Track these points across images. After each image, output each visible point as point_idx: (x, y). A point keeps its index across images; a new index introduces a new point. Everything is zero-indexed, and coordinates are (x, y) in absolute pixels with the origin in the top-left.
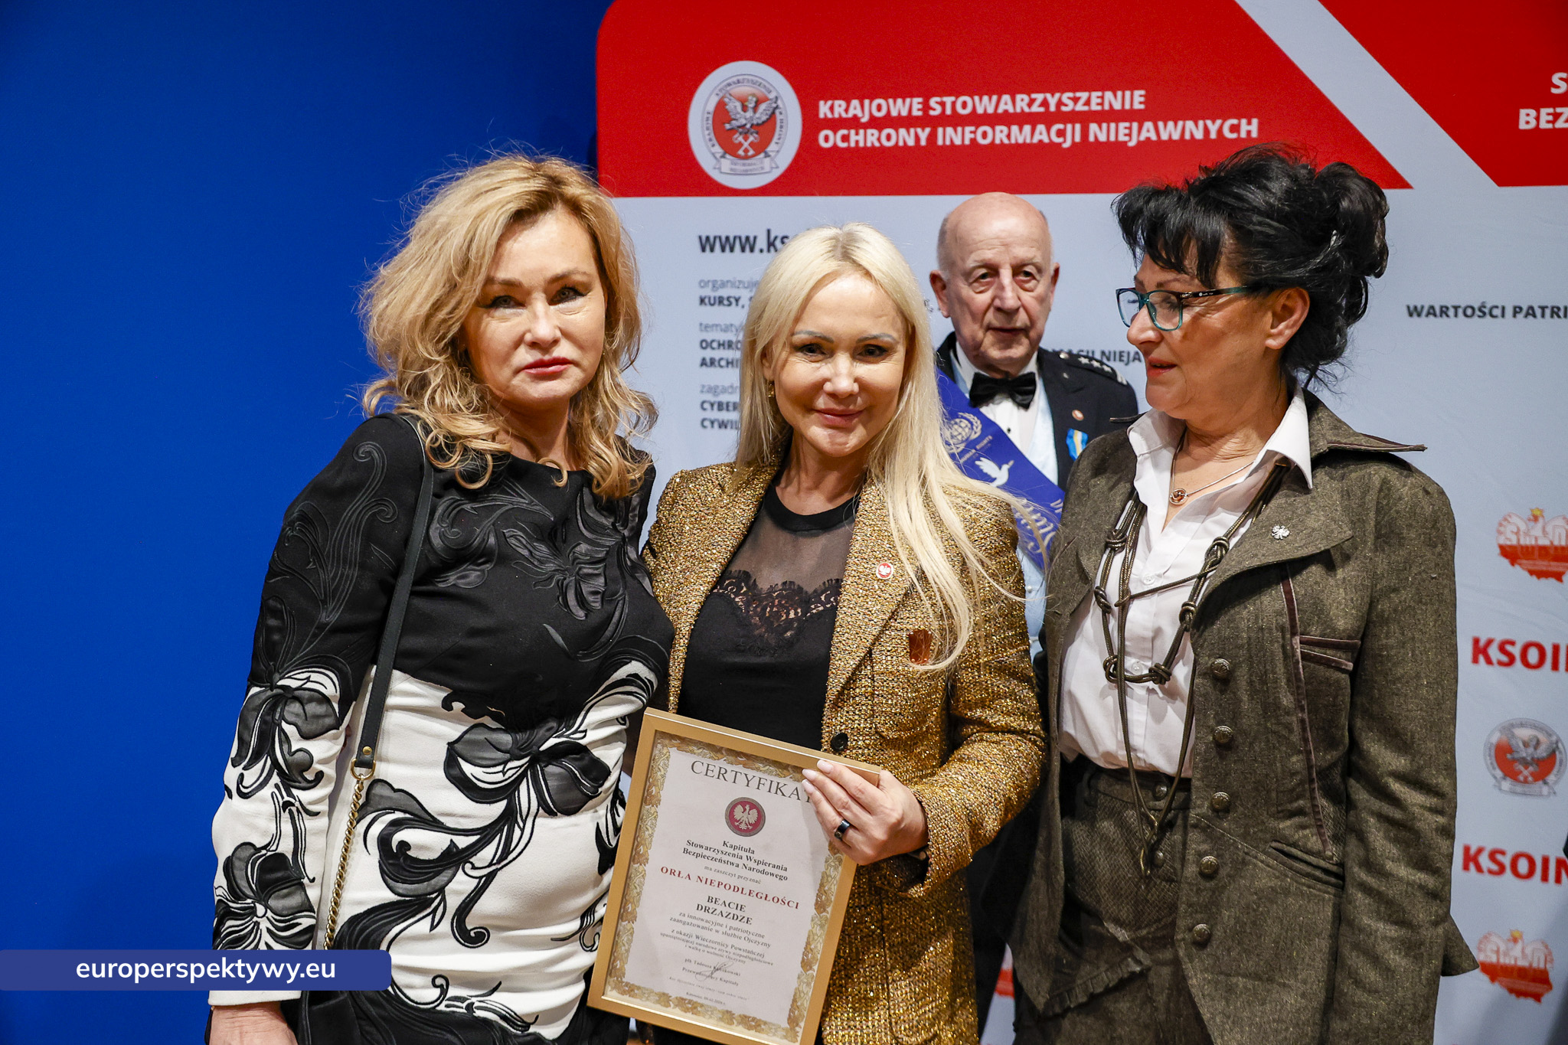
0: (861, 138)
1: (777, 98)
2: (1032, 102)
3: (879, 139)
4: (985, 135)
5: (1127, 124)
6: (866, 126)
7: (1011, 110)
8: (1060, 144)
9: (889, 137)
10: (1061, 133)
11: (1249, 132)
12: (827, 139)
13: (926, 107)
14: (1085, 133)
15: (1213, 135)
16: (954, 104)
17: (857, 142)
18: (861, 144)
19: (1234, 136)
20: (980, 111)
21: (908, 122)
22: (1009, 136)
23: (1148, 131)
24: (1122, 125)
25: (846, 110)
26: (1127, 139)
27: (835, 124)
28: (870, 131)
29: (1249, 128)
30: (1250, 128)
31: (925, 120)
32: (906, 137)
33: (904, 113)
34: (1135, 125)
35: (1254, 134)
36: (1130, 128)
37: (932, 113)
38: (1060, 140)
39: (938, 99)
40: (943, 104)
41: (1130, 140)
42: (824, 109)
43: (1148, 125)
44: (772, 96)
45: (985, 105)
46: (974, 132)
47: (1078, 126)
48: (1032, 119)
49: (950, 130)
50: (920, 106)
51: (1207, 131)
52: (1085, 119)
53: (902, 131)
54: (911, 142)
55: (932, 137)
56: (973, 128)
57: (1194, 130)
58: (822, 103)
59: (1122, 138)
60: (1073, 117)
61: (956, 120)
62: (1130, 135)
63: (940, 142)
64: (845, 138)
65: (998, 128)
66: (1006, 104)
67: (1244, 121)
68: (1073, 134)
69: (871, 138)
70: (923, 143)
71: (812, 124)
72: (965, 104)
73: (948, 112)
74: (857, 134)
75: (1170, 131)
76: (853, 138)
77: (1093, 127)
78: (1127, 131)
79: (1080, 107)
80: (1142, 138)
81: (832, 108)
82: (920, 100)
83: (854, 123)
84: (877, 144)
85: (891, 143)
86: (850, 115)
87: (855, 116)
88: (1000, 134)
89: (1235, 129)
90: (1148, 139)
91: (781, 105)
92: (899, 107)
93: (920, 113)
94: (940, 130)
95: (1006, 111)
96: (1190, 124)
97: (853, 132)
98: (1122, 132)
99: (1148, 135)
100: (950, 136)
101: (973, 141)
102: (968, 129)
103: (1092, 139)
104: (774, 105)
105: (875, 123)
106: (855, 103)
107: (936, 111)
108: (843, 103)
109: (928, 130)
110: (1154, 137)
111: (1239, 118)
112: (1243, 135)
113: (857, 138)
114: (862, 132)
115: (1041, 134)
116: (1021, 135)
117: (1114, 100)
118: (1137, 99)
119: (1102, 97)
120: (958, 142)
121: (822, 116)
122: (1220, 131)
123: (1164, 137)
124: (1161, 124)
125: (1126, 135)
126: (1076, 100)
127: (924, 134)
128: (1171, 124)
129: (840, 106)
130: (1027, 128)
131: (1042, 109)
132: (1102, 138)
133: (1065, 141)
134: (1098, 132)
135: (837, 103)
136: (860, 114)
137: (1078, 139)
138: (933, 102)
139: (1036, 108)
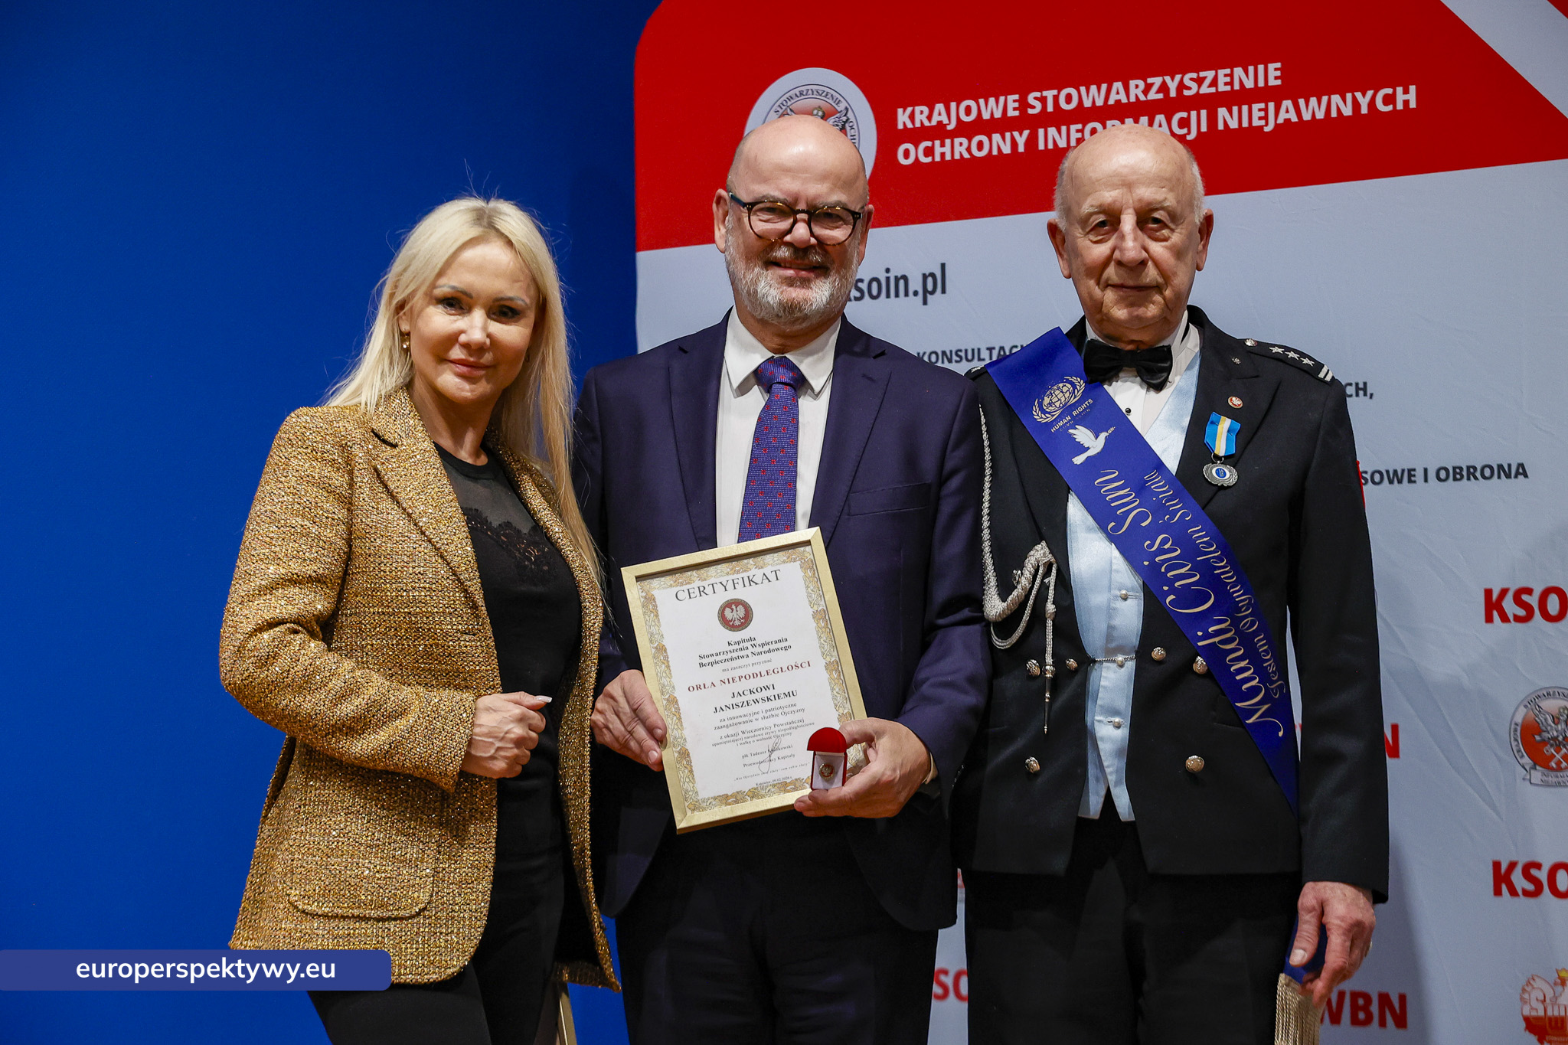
0: (947, 149)
1: (847, 109)
2: (1148, 88)
3: (969, 149)
5: (1262, 106)
6: (953, 135)
7: (1124, 100)
8: (1185, 135)
9: (980, 146)
10: (1185, 123)
11: (1406, 103)
12: (907, 154)
13: (1024, 105)
14: (1212, 119)
15: (1364, 110)
16: (1056, 98)
17: (943, 155)
18: (948, 157)
19: (1390, 108)
20: (1087, 104)
21: (1002, 125)
23: (1287, 112)
24: (1256, 107)
25: (929, 118)
26: (1263, 122)
27: (916, 135)
28: (957, 141)
29: (1406, 97)
30: (1408, 97)
31: (1024, 121)
32: (1000, 144)
33: (998, 114)
34: (1272, 105)
35: (1413, 105)
36: (1266, 110)
37: (1030, 111)
38: (1185, 131)
39: (1038, 94)
40: (1043, 100)
41: (1267, 124)
42: (903, 118)
43: (1287, 104)
44: (841, 107)
45: (1093, 96)
46: (1081, 131)
47: (1204, 113)
48: (1151, 110)
49: (1052, 131)
50: (1016, 105)
51: (1356, 105)
52: (1211, 103)
53: (996, 137)
54: (1007, 149)
55: (1032, 141)
56: (1079, 126)
57: (1341, 105)
58: (900, 111)
59: (1256, 123)
60: (1198, 102)
61: (1058, 118)
62: (1266, 118)
63: (1041, 147)
64: (929, 152)
66: (1118, 93)
67: (1400, 89)
68: (1199, 122)
69: (959, 148)
70: (1021, 148)
71: (889, 137)
72: (1069, 97)
73: (1050, 108)
74: (943, 145)
75: (1313, 109)
76: (938, 150)
77: (1222, 112)
78: (1262, 114)
79: (1205, 89)
80: (1280, 121)
81: (912, 117)
82: (1016, 97)
83: (939, 132)
84: (966, 156)
85: (984, 153)
86: (934, 123)
87: (940, 123)
89: (1389, 100)
90: (1287, 121)
91: (852, 118)
92: (991, 109)
93: (1017, 113)
94: (1041, 131)
95: (1118, 102)
96: (1336, 99)
97: (937, 143)
98: (1256, 116)
99: (1287, 116)
100: (1052, 138)
102: (1074, 128)
103: (1221, 127)
104: (844, 119)
105: (966, 130)
106: (940, 107)
107: (1036, 109)
108: (925, 109)
109: (1026, 133)
110: (1294, 119)
111: (1395, 85)
112: (1400, 106)
113: (943, 150)
114: (948, 142)
117: (1245, 78)
118: (1272, 74)
119: (1231, 75)
120: (1062, 144)
121: (900, 126)
122: (1372, 103)
123: (1307, 117)
124: (1302, 102)
125: (1260, 118)
126: (1200, 81)
127: (1021, 140)
128: (1313, 101)
129: (921, 113)
131: (1160, 96)
132: (1233, 124)
133: (1189, 133)
134: (1228, 118)
135: (918, 109)
136: (946, 121)
137: (1204, 129)
138: (1031, 98)
139: (1153, 95)
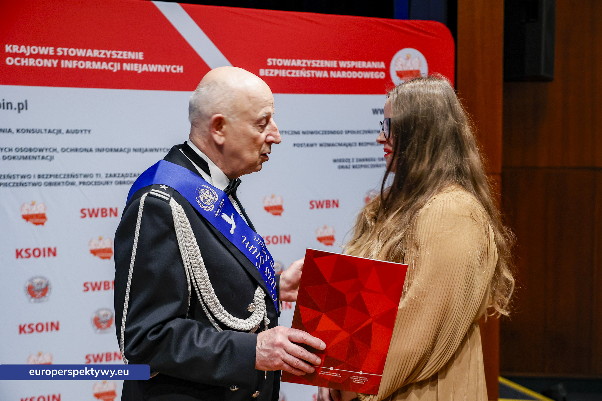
2: (100, 53)
3: (35, 63)
4: (82, 65)
6: (28, 57)
7: (92, 56)
8: (112, 70)
9: (39, 62)
10: (112, 66)
11: (180, 71)
12: (10, 61)
13: (55, 52)
14: (122, 66)
15: (168, 71)
16: (67, 51)
17: (25, 64)
18: (27, 64)
19: (175, 71)
20: (79, 55)
21: (48, 57)
22: (91, 66)
23: (145, 68)
24: (136, 65)
25: (19, 50)
26: (137, 70)
27: (14, 55)
28: (30, 59)
30: (180, 69)
31: (55, 57)
32: (48, 63)
33: (46, 53)
34: (140, 65)
35: (182, 71)
36: (138, 66)
37: (58, 54)
38: (112, 68)
39: (61, 49)
40: (63, 51)
41: (139, 70)
42: (8, 48)
43: (145, 65)
45: (81, 53)
46: (77, 63)
47: (119, 64)
48: (101, 60)
49: (66, 62)
50: (53, 51)
51: (166, 69)
52: (122, 61)
53: (46, 60)
54: (50, 65)
55: (59, 64)
57: (161, 68)
58: (6, 46)
60: (117, 60)
61: (69, 58)
62: (138, 68)
63: (62, 66)
64: (19, 61)
65: (87, 62)
66: (89, 53)
67: (178, 67)
68: (117, 67)
69: (31, 62)
70: (55, 65)
71: (3, 54)
72: (73, 52)
73: (65, 54)
74: (24, 60)
75: (153, 68)
77: (125, 65)
79: (119, 57)
80: (143, 70)
81: (12, 48)
82: (53, 48)
83: (23, 55)
84: (34, 65)
85: (41, 65)
86: (21, 52)
87: (23, 53)
88: (88, 65)
89: (175, 69)
90: (145, 70)
92: (43, 51)
93: (53, 54)
94: (62, 61)
95: (90, 56)
96: (160, 66)
97: (22, 59)
98: (135, 67)
100: (66, 64)
101: (77, 66)
102: (74, 62)
103: (124, 69)
105: (33, 56)
106: (23, 47)
107: (60, 53)
108: (17, 47)
109: (57, 61)
110: (147, 70)
111: (177, 65)
112: (178, 71)
113: (25, 62)
114: (27, 59)
115: (105, 66)
116: (97, 66)
117: (132, 55)
118: (140, 56)
119: (127, 54)
120: (70, 66)
121: (7, 51)
122: (170, 70)
123: (151, 70)
124: (149, 65)
126: (117, 54)
127: (55, 62)
128: (153, 66)
129: (15, 48)
130: (99, 63)
131: (104, 56)
132: (128, 69)
133: (114, 69)
134: (127, 67)
135: (14, 46)
136: (25, 52)
137: (119, 69)
138: (59, 49)
139: (102, 56)
